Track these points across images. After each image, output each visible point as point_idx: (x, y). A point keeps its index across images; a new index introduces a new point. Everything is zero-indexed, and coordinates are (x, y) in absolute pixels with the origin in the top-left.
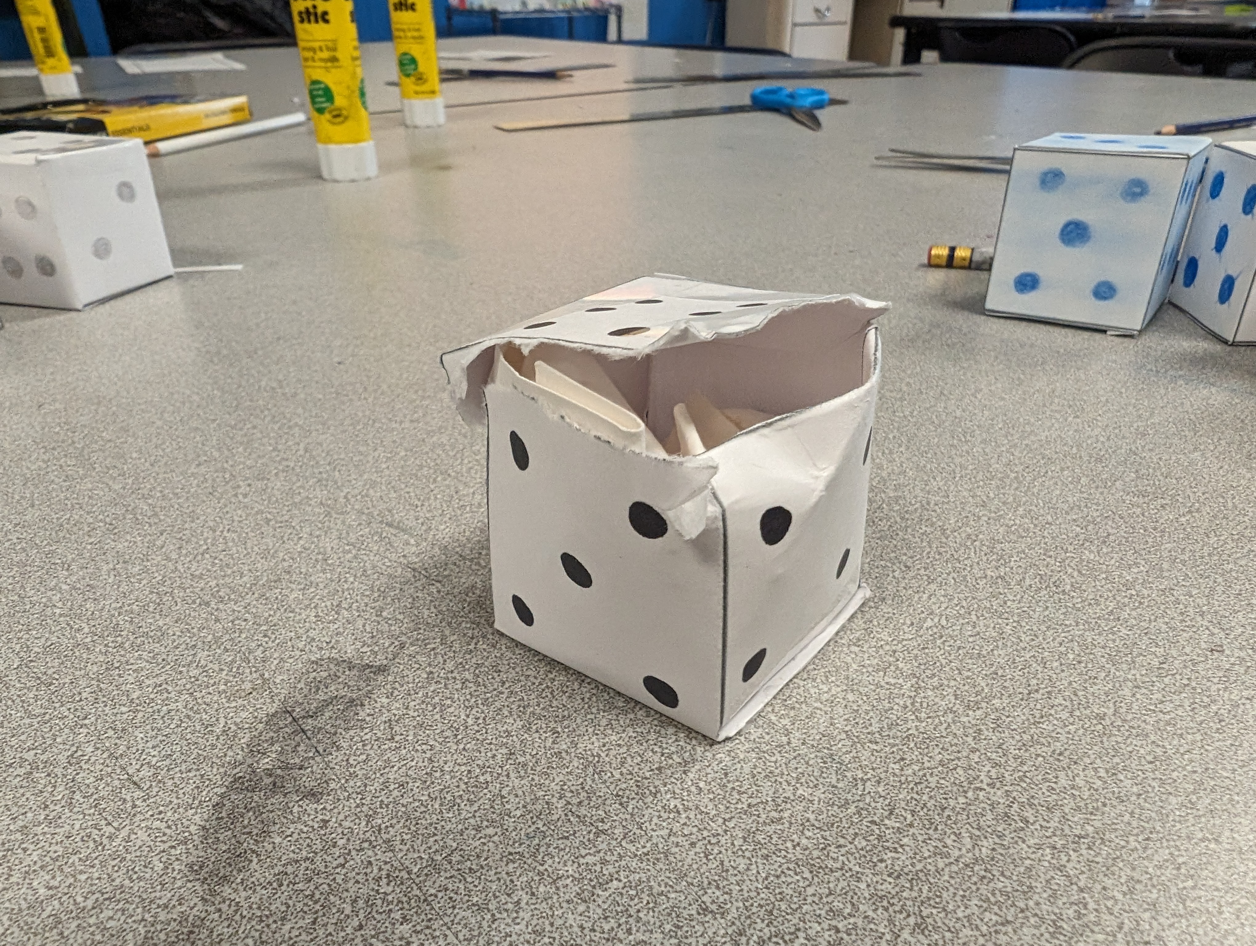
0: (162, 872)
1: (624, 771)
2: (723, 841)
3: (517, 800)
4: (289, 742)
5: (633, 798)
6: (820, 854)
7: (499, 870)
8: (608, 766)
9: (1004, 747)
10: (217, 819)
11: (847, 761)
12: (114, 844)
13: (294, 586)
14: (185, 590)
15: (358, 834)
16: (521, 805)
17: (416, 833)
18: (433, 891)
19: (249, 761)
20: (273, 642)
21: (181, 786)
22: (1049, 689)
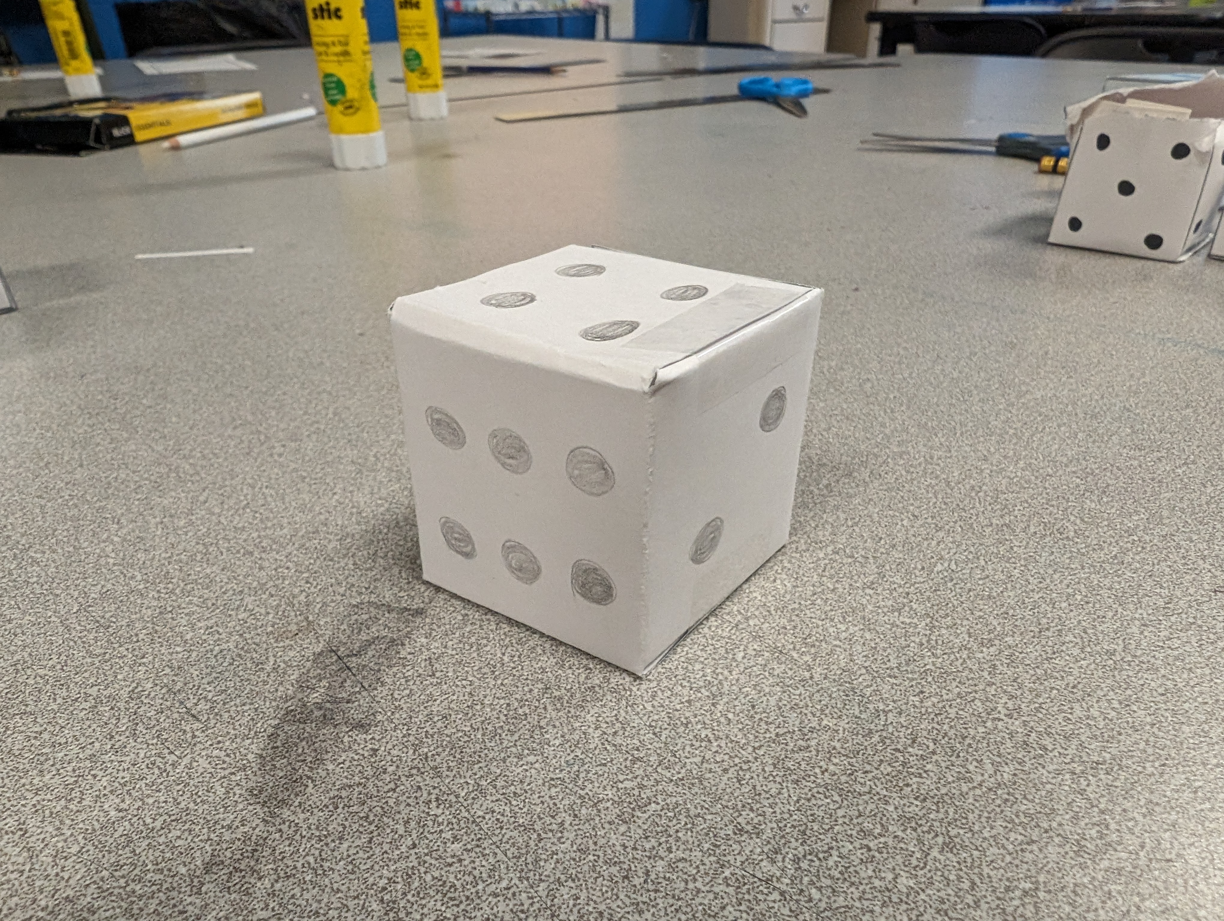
0: (223, 796)
1: (656, 703)
2: (754, 768)
3: (556, 730)
4: (335, 678)
5: (666, 729)
6: (848, 779)
7: (542, 794)
8: (640, 699)
9: (1019, 680)
10: (273, 748)
11: (868, 694)
12: (178, 771)
13: (331, 537)
14: (229, 541)
15: (406, 762)
16: (559, 735)
17: (461, 762)
18: (480, 813)
19: (300, 696)
20: (315, 587)
21: (237, 719)
22: (1060, 627)
